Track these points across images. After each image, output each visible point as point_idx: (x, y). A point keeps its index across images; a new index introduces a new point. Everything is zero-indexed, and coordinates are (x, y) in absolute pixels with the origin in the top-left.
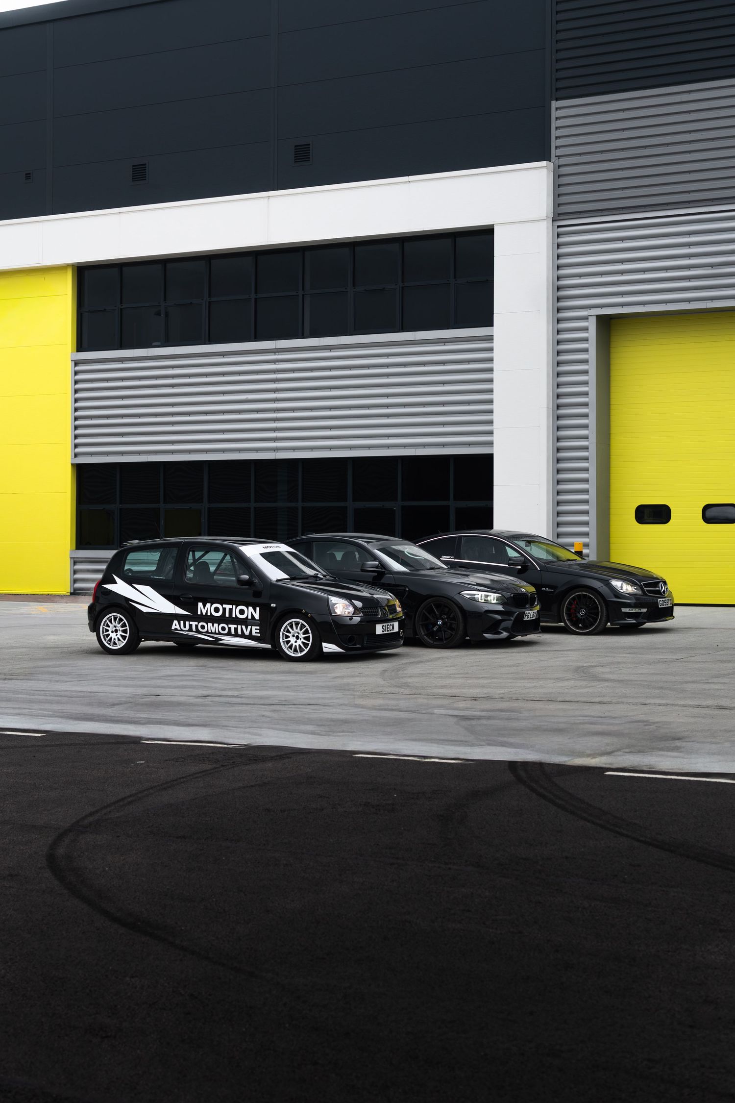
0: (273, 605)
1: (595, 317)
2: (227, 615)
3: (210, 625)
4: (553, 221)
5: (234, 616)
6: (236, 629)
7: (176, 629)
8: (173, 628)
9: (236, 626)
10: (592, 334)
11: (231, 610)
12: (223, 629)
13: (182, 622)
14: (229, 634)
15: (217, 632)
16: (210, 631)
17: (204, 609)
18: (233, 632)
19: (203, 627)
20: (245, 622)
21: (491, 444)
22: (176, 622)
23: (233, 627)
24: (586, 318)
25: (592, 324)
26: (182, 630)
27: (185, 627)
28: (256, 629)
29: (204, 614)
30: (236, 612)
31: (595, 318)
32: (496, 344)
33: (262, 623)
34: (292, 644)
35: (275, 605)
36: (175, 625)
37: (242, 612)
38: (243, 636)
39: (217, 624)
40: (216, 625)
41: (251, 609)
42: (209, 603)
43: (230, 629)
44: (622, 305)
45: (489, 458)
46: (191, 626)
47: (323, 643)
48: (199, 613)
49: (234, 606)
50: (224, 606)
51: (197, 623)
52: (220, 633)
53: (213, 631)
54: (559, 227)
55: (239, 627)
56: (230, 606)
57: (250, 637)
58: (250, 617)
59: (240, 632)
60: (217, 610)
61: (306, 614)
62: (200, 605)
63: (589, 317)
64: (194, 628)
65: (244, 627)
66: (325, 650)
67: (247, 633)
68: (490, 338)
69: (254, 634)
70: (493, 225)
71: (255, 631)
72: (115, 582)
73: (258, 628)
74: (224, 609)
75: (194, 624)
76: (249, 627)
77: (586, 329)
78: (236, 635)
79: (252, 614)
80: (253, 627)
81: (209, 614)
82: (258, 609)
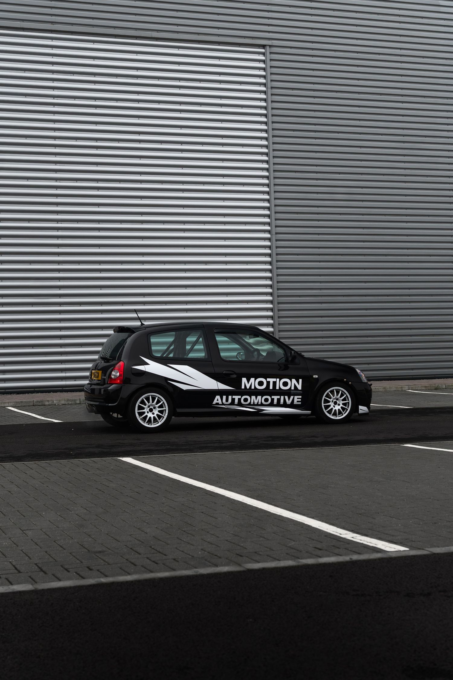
0: (315, 376)
2: (271, 387)
3: (253, 397)
5: (277, 388)
6: (279, 400)
7: (217, 404)
8: (215, 402)
9: (279, 397)
11: (275, 383)
12: (266, 400)
13: (224, 397)
14: (272, 405)
15: (260, 403)
16: (252, 403)
17: (248, 383)
18: (275, 402)
19: (246, 400)
20: (289, 393)
22: (218, 397)
23: (276, 398)
26: (223, 404)
27: (227, 400)
28: (298, 398)
29: (248, 387)
30: (280, 384)
33: (304, 393)
34: (332, 409)
35: (317, 376)
36: (217, 399)
37: (285, 384)
38: (285, 405)
39: (261, 396)
40: (259, 397)
41: (294, 381)
42: (253, 377)
43: (273, 400)
46: (233, 400)
47: (359, 406)
48: (243, 387)
49: (278, 380)
50: (268, 380)
51: (240, 397)
52: (262, 405)
53: (256, 403)
55: (282, 397)
56: (274, 380)
57: (292, 406)
58: (293, 388)
59: (282, 401)
60: (261, 384)
61: (347, 383)
62: (244, 380)
64: (236, 401)
65: (286, 397)
66: (360, 412)
67: (289, 402)
69: (295, 402)
71: (297, 399)
72: (148, 364)
73: (300, 397)
74: (268, 383)
75: (236, 398)
76: (292, 397)
78: (278, 405)
79: (295, 385)
80: (295, 396)
81: (253, 387)
82: (300, 380)
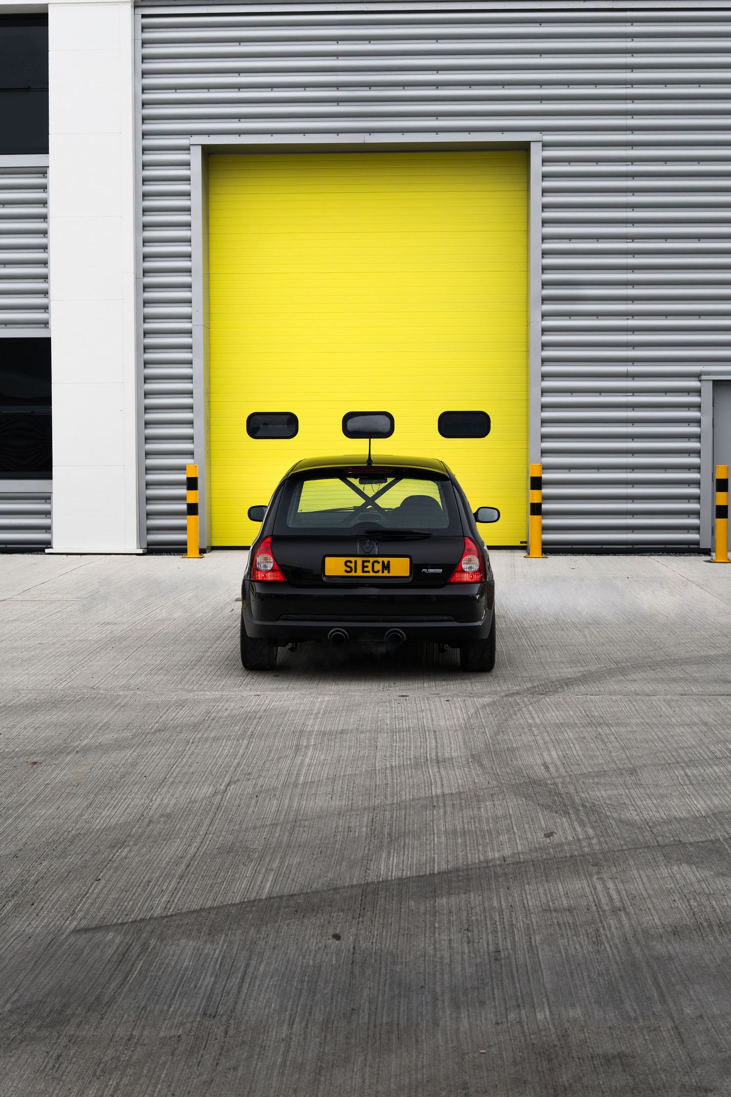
1: (200, 147)
4: (136, 6)
10: (196, 170)
21: (46, 324)
24: (187, 149)
25: (196, 158)
31: (199, 149)
32: (53, 179)
44: (239, 133)
45: (45, 344)
54: (144, 16)
63: (192, 148)
68: (43, 171)
70: (46, 6)
77: (187, 164)
